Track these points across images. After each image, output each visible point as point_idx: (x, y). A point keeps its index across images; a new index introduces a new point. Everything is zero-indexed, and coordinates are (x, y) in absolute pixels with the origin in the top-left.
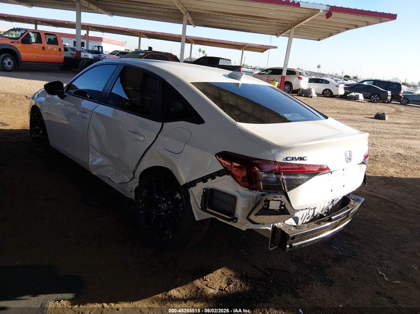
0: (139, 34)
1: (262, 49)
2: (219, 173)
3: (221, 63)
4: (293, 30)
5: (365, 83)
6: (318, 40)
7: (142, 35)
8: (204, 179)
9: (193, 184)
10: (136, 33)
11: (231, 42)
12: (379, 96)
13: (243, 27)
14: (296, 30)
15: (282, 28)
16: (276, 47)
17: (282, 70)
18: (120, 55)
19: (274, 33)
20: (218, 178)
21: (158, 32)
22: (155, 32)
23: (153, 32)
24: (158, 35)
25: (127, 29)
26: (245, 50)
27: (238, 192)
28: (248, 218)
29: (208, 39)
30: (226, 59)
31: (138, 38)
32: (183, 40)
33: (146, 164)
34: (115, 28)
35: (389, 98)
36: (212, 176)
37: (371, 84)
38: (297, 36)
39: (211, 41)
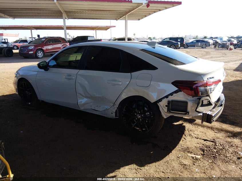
0: (30, 28)
1: (106, 28)
2: (176, 92)
3: (89, 39)
4: (127, 15)
5: (165, 40)
6: (139, 20)
7: (32, 28)
8: (167, 97)
9: (160, 100)
10: (28, 28)
11: (89, 26)
12: (174, 46)
13: (97, 17)
14: (128, 16)
15: (120, 15)
16: (115, 26)
17: (125, 39)
18: (21, 42)
19: (114, 18)
20: (175, 94)
21: (43, 26)
22: (42, 26)
23: (40, 26)
24: (43, 27)
25: (23, 26)
26: (97, 30)
27: (187, 99)
28: (196, 111)
29: (75, 26)
30: (91, 36)
31: (30, 30)
32: (65, 28)
33: (124, 96)
34: (15, 26)
35: (179, 46)
36: (171, 94)
37: (168, 40)
38: (129, 19)
39: (77, 27)
